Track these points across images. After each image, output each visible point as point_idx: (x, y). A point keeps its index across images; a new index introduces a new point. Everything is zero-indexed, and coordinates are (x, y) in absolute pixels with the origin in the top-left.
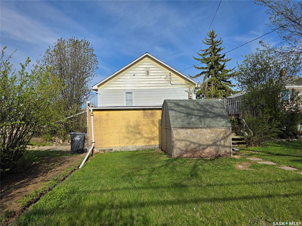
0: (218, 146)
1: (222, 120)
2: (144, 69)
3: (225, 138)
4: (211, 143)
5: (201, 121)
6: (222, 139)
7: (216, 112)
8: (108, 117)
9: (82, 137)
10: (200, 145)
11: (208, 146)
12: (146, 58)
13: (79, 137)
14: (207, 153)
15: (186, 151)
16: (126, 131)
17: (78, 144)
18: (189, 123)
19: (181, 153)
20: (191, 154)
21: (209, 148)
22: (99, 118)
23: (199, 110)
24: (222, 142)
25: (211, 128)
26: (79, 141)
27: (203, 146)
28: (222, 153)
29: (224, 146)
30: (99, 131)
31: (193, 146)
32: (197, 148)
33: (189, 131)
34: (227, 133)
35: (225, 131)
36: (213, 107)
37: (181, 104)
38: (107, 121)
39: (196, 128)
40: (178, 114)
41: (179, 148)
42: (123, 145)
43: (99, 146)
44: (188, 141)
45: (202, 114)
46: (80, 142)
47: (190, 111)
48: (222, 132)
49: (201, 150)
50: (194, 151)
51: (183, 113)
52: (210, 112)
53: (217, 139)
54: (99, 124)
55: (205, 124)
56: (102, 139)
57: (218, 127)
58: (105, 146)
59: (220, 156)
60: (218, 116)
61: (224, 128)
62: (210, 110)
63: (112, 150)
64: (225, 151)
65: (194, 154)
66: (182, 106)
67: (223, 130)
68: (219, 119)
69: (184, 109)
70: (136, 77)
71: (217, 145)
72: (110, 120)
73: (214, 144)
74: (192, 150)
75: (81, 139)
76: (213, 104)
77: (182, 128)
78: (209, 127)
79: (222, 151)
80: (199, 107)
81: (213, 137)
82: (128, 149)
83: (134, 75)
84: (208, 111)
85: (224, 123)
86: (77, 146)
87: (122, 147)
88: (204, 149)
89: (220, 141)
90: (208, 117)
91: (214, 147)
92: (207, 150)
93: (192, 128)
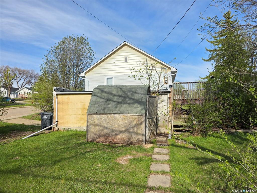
0: (131, 134)
1: (139, 106)
2: (123, 57)
3: (138, 125)
4: (123, 129)
5: (116, 107)
6: (135, 127)
7: (136, 98)
8: (68, 100)
9: (49, 117)
10: (113, 131)
11: (121, 132)
12: (126, 47)
13: (46, 117)
14: (119, 139)
15: (100, 136)
16: (82, 113)
17: (45, 122)
18: (104, 109)
19: (95, 137)
20: (104, 139)
21: (121, 134)
22: (62, 101)
23: (120, 96)
24: (135, 129)
25: (124, 114)
26: (46, 119)
27: (116, 132)
28: (134, 141)
29: (137, 134)
30: (61, 112)
31: (106, 131)
32: (109, 133)
33: (103, 116)
34: (140, 120)
35: (139, 118)
36: (135, 93)
37: (106, 90)
38: (68, 104)
39: (110, 114)
40: (99, 99)
41: (93, 133)
42: (79, 125)
43: (61, 125)
44: (101, 126)
45: (120, 100)
46: (47, 121)
47: (111, 97)
48: (136, 118)
49: (113, 135)
50: (107, 136)
51: (103, 99)
52: (130, 98)
53: (130, 126)
54: (62, 106)
55: (119, 110)
56: (64, 119)
57: (131, 113)
58: (65, 125)
59: (131, 143)
60: (136, 103)
61: (137, 115)
62: (130, 96)
63: (70, 129)
64: (138, 140)
65: (106, 139)
66: (106, 92)
67: (137, 117)
68: (136, 105)
69: (106, 95)
70: (117, 64)
71: (129, 132)
72: (70, 103)
73: (127, 131)
74: (104, 135)
75: (47, 118)
76: (136, 90)
77: (96, 113)
78: (122, 113)
79: (135, 139)
80: (120, 93)
81: (126, 123)
82: (83, 129)
83: (114, 63)
84: (128, 97)
85: (139, 109)
86: (45, 124)
87: (78, 127)
88: (116, 135)
89: (133, 128)
90: (126, 103)
91: (126, 134)
92: (120, 137)
93: (106, 114)
